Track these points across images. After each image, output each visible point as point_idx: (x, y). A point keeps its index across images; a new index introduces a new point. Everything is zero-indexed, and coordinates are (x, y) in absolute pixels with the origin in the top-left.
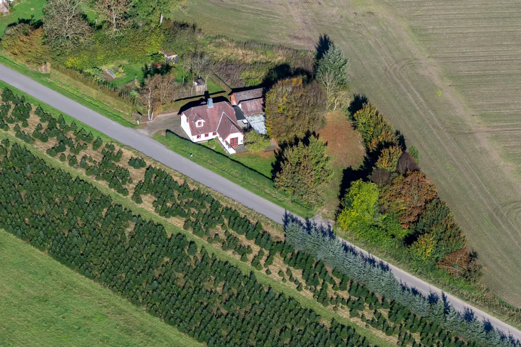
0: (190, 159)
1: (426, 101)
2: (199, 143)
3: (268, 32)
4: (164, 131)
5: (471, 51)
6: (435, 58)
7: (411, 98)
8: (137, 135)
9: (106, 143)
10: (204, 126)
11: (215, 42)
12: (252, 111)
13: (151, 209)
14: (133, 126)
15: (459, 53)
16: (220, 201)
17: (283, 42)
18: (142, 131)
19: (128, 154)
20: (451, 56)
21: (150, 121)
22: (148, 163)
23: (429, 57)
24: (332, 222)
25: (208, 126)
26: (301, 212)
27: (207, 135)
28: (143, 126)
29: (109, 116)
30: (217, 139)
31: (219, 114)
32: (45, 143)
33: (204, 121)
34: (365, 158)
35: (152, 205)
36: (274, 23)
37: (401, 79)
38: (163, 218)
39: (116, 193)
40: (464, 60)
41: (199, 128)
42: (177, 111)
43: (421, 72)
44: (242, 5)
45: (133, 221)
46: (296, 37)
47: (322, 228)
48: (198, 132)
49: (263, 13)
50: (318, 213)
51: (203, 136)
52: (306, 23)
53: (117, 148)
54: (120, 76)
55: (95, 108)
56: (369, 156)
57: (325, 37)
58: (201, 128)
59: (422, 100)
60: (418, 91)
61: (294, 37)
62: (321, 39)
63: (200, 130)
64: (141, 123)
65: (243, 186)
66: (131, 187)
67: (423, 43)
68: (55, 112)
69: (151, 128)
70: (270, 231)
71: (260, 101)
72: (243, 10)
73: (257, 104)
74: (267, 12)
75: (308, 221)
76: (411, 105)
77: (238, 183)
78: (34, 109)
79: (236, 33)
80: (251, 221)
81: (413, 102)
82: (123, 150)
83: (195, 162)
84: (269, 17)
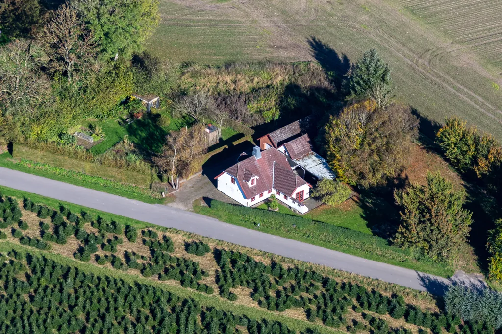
0: (259, 230)
1: (487, 99)
2: (254, 206)
3: (241, 47)
4: (201, 200)
5: (497, 25)
6: (461, 42)
7: (466, 98)
8: (173, 212)
9: (141, 230)
10: (257, 183)
11: (188, 72)
12: (300, 153)
13: (253, 305)
14: (161, 201)
15: (484, 30)
16: (331, 277)
17: (268, 56)
18: (174, 205)
19: (178, 239)
20: (478, 37)
21: (175, 190)
22: (212, 246)
23: (452, 43)
24: (481, 276)
25: (261, 182)
26: (436, 270)
27: (261, 195)
28: (172, 198)
29: (121, 194)
30: (273, 196)
31: (270, 164)
32: (65, 246)
33: (258, 178)
34: (465, 186)
35: (251, 299)
36: (240, 34)
37: (438, 76)
38: (276, 313)
39: (197, 292)
40: (496, 39)
41: (252, 188)
42: (199, 171)
43: (455, 63)
44: (185, 17)
45: (243, 325)
46: (280, 47)
47: (473, 285)
48: (253, 193)
49: (218, 22)
50: (457, 268)
51: (257, 197)
52: (279, 27)
53: (160, 234)
54: (99, 138)
55: (95, 186)
56: (468, 182)
57: (314, 39)
58: (255, 187)
59: (480, 99)
60: (469, 89)
61: (277, 47)
62: (311, 44)
63: (255, 190)
64: (167, 195)
65: (344, 251)
66: (209, 280)
67: (435, 26)
68: (49, 202)
69: (184, 200)
70: (414, 303)
71: (305, 137)
72: (192, 24)
73: (303, 142)
74: (222, 21)
75: (452, 280)
76: (473, 107)
77: (336, 249)
78: (20, 203)
79: (203, 54)
80: (384, 294)
81: (473, 103)
82: (168, 234)
83: (267, 232)
84: (231, 26)
